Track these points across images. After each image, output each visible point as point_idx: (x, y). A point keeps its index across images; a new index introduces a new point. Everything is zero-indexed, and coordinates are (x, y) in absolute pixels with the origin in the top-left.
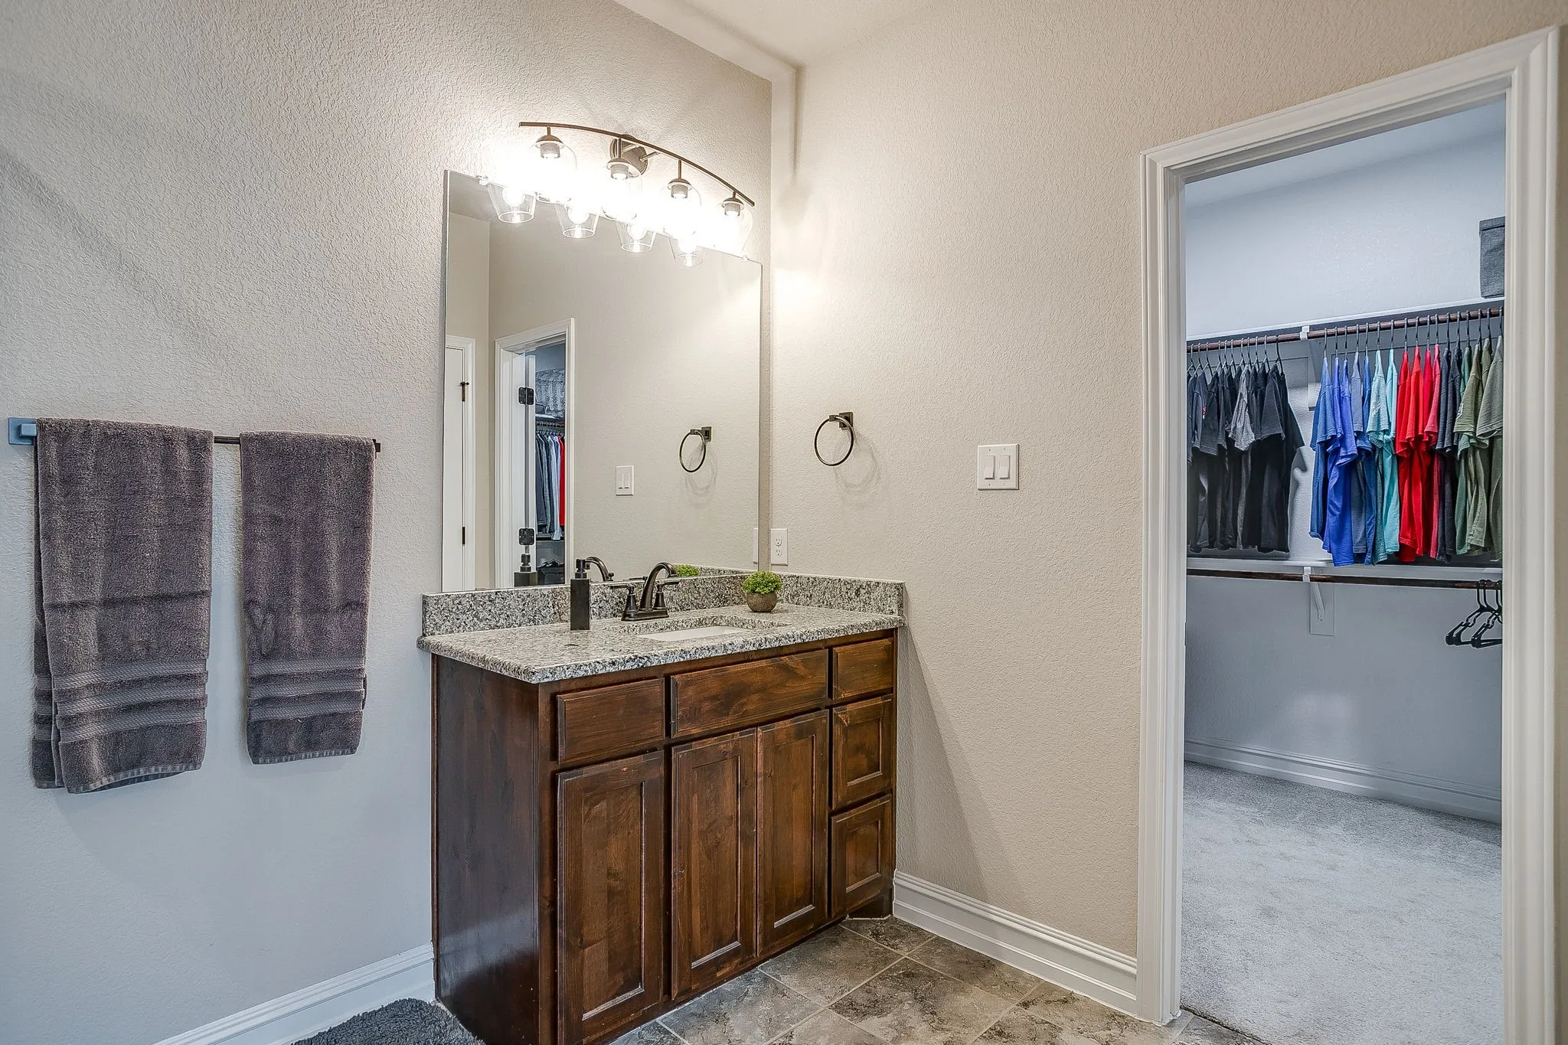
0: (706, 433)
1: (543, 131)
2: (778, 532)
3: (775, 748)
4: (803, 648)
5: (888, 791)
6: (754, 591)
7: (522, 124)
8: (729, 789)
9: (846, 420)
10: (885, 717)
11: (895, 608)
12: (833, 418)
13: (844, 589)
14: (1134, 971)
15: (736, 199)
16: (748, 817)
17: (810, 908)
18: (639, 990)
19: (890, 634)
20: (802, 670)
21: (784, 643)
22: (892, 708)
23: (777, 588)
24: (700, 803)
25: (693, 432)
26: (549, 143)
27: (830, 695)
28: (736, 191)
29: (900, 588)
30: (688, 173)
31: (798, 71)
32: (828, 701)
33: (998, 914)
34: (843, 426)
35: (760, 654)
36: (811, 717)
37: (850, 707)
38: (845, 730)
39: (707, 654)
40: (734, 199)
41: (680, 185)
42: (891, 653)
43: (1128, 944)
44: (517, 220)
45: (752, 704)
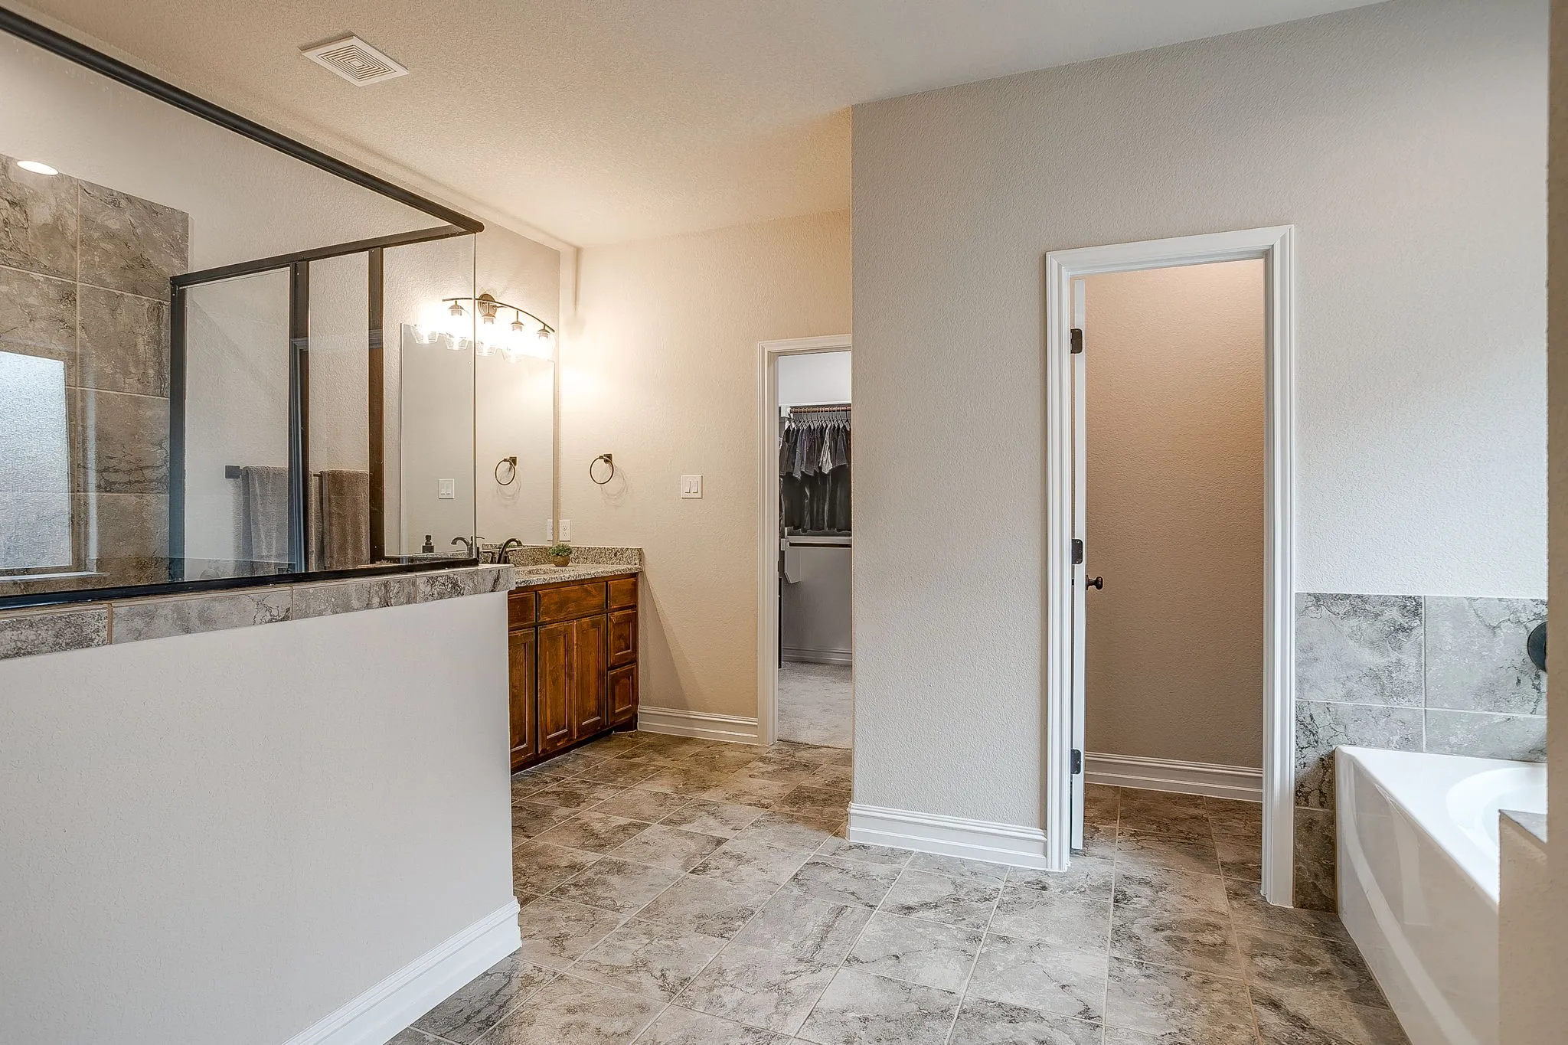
0: (513, 461)
1: (453, 302)
2: (564, 522)
3: (582, 632)
4: (593, 580)
5: (634, 661)
6: (558, 555)
7: (444, 300)
8: (562, 651)
9: (608, 459)
10: (632, 620)
11: (637, 562)
12: (601, 457)
13: (607, 553)
14: (756, 724)
15: (546, 330)
16: (571, 665)
17: (598, 718)
18: (525, 745)
19: (634, 575)
20: (594, 592)
21: (587, 577)
22: (636, 614)
23: (570, 553)
24: (549, 656)
25: (505, 460)
26: (456, 309)
27: (607, 607)
28: (545, 325)
29: (640, 550)
30: (522, 317)
31: (578, 251)
32: (605, 608)
33: (694, 714)
34: (606, 461)
35: (574, 582)
36: (598, 617)
37: (616, 613)
38: (614, 625)
39: (554, 581)
40: (544, 330)
41: (518, 324)
42: (635, 585)
43: (754, 713)
44: (426, 341)
45: (572, 607)
